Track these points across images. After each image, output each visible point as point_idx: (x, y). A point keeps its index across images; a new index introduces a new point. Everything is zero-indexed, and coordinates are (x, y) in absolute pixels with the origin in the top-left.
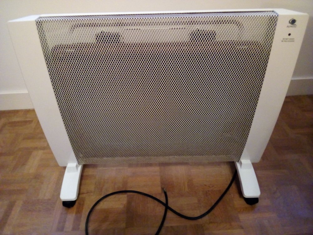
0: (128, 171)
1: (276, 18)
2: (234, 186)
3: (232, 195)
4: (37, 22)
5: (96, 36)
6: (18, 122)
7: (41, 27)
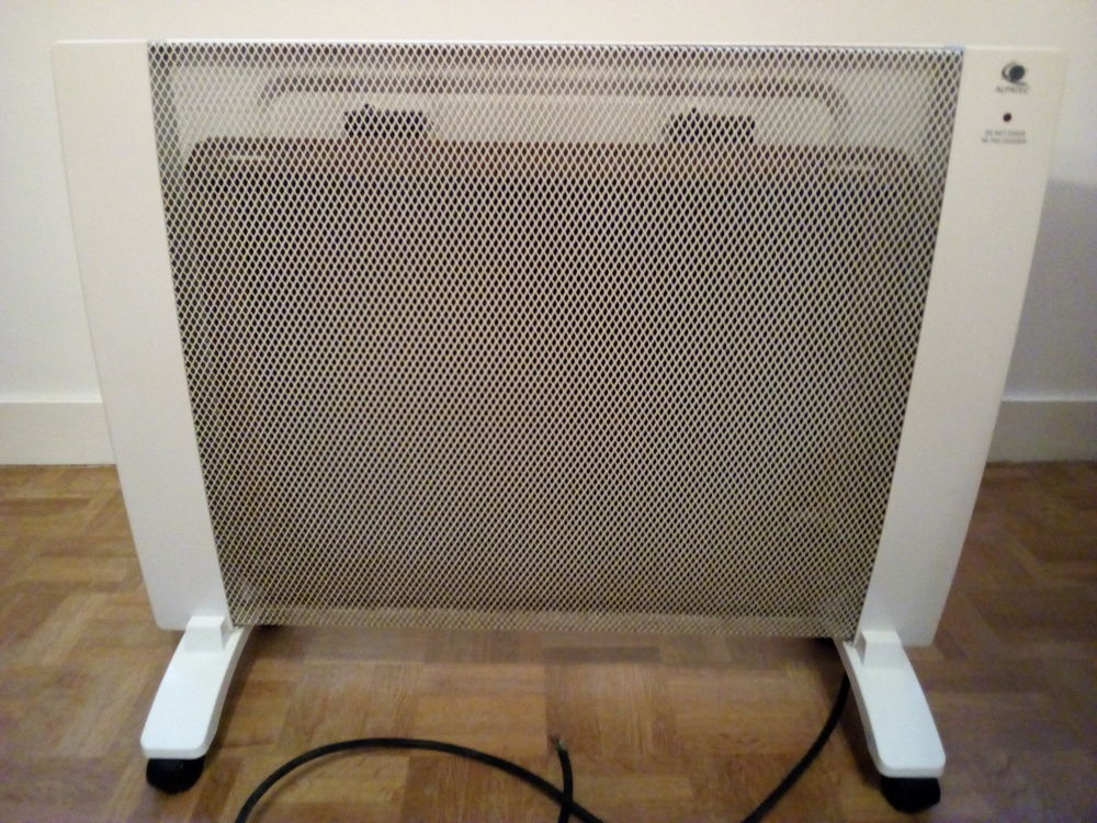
0: (419, 674)
1: (957, 59)
2: (837, 741)
3: (834, 776)
4: (153, 49)
5: (347, 118)
6: (36, 502)
7: (164, 79)
